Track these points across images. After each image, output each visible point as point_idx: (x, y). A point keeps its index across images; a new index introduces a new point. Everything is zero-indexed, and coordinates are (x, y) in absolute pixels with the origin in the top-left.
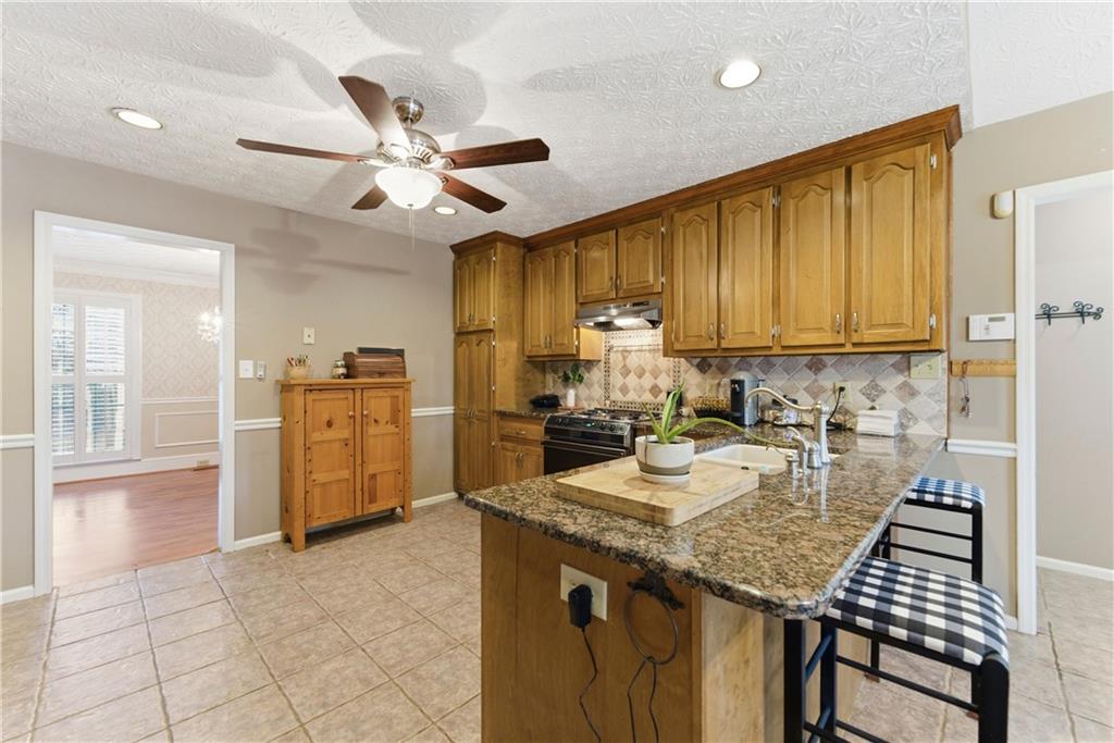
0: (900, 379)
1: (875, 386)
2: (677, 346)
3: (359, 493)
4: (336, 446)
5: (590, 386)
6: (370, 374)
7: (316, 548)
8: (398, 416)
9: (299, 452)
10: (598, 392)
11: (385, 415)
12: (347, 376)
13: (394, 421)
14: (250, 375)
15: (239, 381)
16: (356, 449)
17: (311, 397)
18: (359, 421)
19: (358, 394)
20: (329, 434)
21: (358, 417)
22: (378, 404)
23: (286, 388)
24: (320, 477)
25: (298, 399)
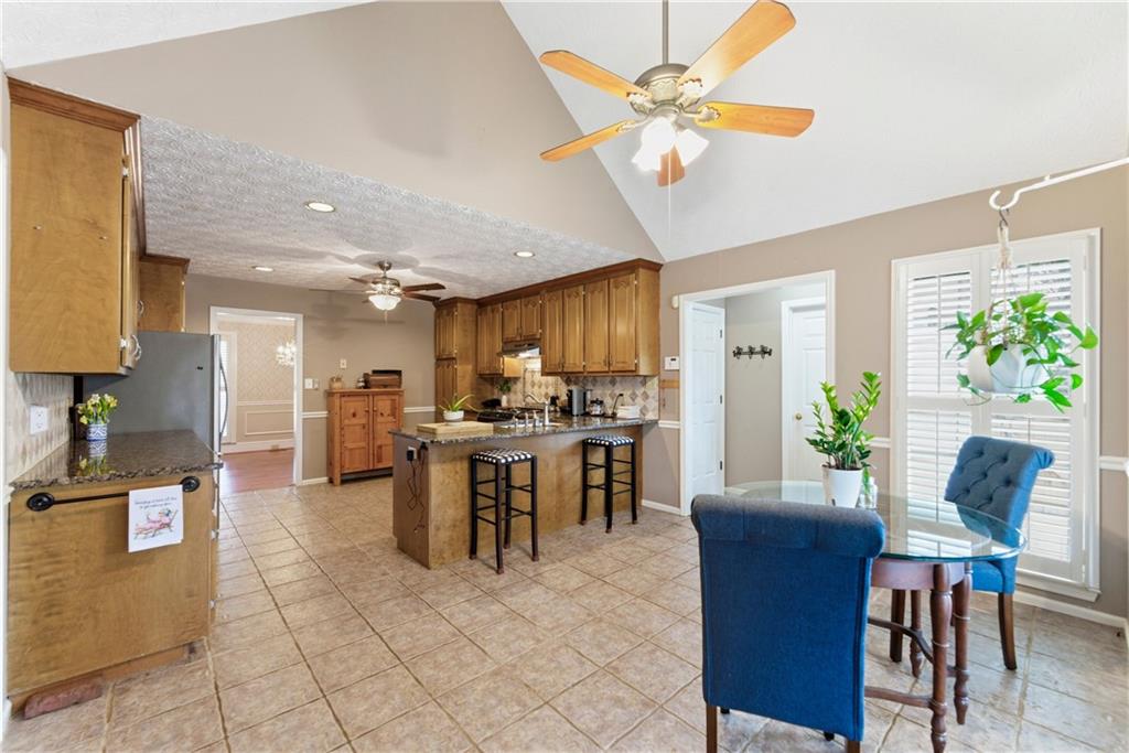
0: (643, 390)
1: (634, 394)
2: (547, 370)
3: (371, 457)
4: (357, 428)
5: (515, 393)
6: (378, 386)
7: (347, 485)
8: (395, 411)
9: (337, 431)
10: (520, 397)
11: (387, 411)
12: (365, 387)
13: (393, 414)
14: (311, 387)
15: (305, 391)
16: (369, 430)
17: (344, 399)
18: (372, 414)
19: (371, 398)
20: (355, 421)
21: (371, 411)
22: (384, 404)
23: (330, 394)
24: (349, 445)
25: (337, 401)
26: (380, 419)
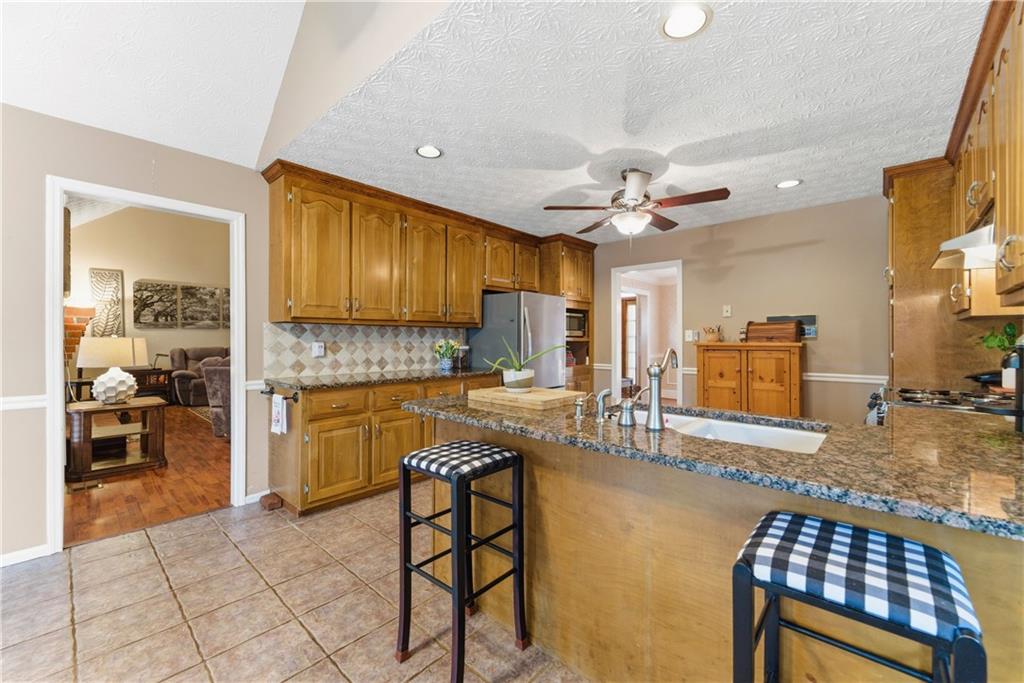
26: (757, 385)
